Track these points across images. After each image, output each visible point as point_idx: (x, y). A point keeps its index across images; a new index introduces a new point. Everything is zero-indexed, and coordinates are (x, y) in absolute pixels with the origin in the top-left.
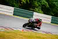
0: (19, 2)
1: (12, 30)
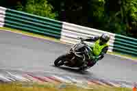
0: (126, 21)
1: (107, 86)
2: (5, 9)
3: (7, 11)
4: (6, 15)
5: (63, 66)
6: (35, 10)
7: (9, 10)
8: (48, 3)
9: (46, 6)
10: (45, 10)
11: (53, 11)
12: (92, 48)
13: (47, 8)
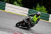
2: (28, 9)
3: (29, 10)
4: (29, 11)
5: (20, 26)
6: (39, 10)
7: (30, 9)
8: (44, 7)
9: (43, 8)
10: (43, 10)
11: (46, 10)
12: (33, 19)
13: (44, 9)
